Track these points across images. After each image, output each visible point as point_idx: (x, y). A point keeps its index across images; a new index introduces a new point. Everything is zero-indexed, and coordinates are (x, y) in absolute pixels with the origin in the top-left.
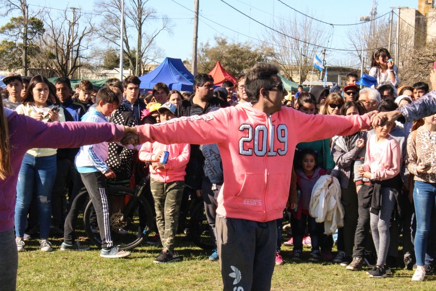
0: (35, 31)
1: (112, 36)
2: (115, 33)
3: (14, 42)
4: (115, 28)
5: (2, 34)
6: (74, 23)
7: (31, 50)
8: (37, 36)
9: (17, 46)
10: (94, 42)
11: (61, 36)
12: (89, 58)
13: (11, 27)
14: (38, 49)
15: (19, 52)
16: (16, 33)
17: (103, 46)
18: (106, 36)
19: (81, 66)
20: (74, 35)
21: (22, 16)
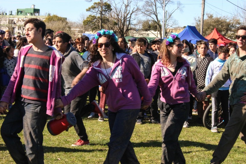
0: (106, 10)
1: (149, 13)
2: (150, 11)
3: (95, 16)
4: (150, 8)
5: (89, 12)
6: (128, 5)
7: (104, 21)
8: (108, 13)
9: (97, 18)
10: (139, 16)
11: (121, 13)
12: (136, 25)
13: (94, 8)
14: (108, 20)
15: (98, 21)
16: (96, 11)
17: (143, 18)
18: (145, 13)
19: (131, 29)
20: (128, 12)
21: (100, 1)
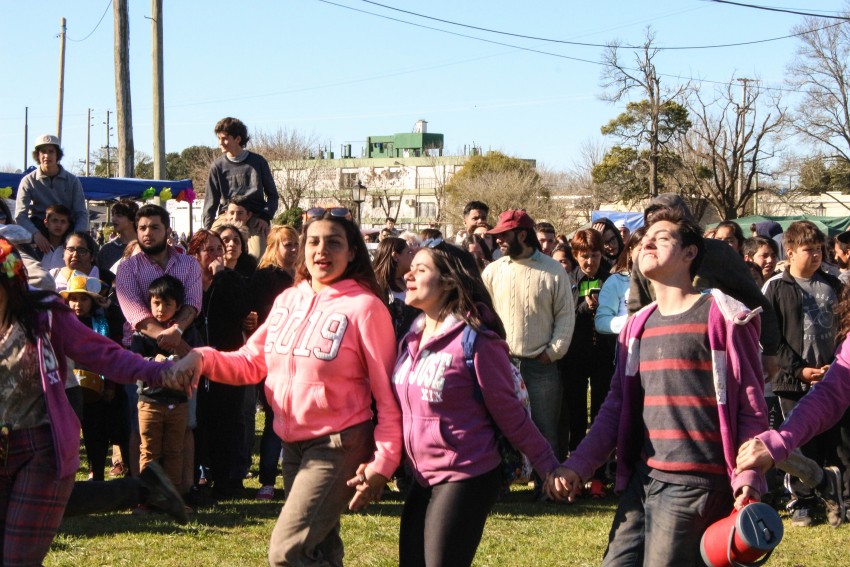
0: (672, 126)
1: (821, 130)
2: (827, 124)
3: (634, 149)
4: (827, 114)
5: (612, 135)
6: (747, 108)
7: (665, 164)
8: (677, 136)
9: (639, 154)
10: (786, 142)
11: (722, 135)
12: (778, 174)
13: (627, 121)
14: (677, 161)
15: (643, 167)
16: (637, 132)
17: (803, 149)
18: (810, 130)
19: (760, 189)
20: (747, 131)
21: (649, 99)
